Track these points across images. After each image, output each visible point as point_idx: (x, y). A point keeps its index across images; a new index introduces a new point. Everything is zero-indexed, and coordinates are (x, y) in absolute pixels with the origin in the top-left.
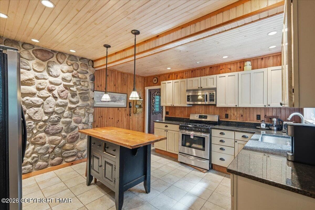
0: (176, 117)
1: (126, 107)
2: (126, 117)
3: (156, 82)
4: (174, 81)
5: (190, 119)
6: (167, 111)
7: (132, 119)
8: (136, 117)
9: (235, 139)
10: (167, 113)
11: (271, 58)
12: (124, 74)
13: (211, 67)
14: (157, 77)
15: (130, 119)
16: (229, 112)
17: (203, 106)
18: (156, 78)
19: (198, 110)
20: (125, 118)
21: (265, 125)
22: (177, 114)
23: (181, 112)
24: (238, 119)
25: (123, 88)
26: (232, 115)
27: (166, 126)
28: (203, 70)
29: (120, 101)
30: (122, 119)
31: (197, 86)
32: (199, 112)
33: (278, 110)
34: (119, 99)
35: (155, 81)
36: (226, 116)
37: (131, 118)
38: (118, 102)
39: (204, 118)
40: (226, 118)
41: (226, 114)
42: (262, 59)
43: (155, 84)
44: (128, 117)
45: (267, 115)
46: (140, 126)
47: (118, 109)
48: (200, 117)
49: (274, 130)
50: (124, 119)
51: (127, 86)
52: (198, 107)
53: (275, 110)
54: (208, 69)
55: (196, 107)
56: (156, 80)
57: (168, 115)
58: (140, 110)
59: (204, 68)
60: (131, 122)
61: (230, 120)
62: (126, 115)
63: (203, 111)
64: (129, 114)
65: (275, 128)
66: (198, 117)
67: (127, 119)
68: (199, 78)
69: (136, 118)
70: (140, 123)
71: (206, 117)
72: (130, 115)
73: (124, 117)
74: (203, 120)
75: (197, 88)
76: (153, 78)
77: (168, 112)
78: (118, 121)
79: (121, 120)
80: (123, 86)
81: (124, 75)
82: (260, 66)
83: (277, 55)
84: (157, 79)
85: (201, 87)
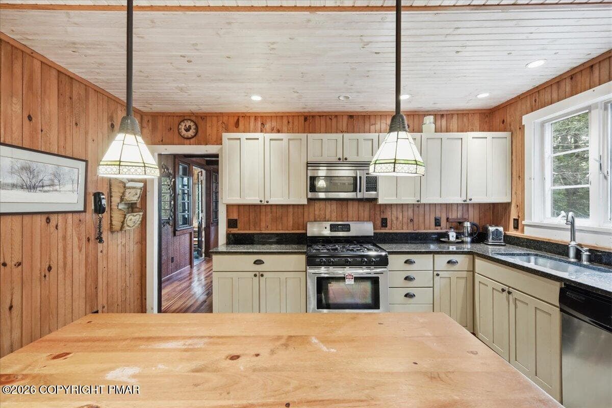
0: (263, 232)
1: (85, 211)
2: (84, 250)
3: (191, 133)
4: (269, 136)
5: (308, 235)
6: (231, 218)
7: (104, 252)
8: (119, 242)
9: (434, 271)
10: (232, 223)
11: (455, 117)
12: (71, 84)
13: (351, 116)
14: (193, 118)
15: (100, 254)
16: (388, 215)
17: (334, 202)
18: (192, 121)
19: (322, 212)
20: (80, 251)
21: (455, 235)
22: (263, 224)
23: (275, 220)
24: (405, 227)
25: (69, 138)
26: (394, 219)
27: (259, 262)
28: (334, 120)
29: (57, 187)
30: (65, 257)
31: (335, 155)
32: (325, 218)
33: (465, 208)
34: (52, 180)
35: (188, 130)
36: (382, 223)
37: (99, 250)
38: (48, 191)
39: (343, 231)
40: (382, 226)
41: (382, 219)
42: (442, 116)
43: (188, 138)
44: (91, 244)
45: (450, 217)
46: (132, 270)
47: (48, 220)
48: (333, 228)
49: (467, 243)
50: (76, 256)
51: (86, 133)
52: (322, 204)
53: (460, 208)
54: (345, 119)
55: (317, 205)
56: (193, 127)
57: (237, 228)
58: (133, 218)
59: (336, 116)
60: (101, 265)
61: (391, 231)
62: (84, 240)
63: (334, 215)
64: (92, 238)
65: (469, 239)
66: (328, 228)
67: (87, 257)
68: (339, 136)
69: (120, 246)
70: (132, 259)
71: (347, 228)
72: (100, 239)
73: (76, 250)
74: (341, 234)
75: (334, 159)
76: (177, 120)
77: (236, 220)
78: (50, 268)
79: (61, 263)
80: (68, 128)
81: (72, 88)
82: (440, 129)
83: (463, 114)
84: (196, 124)
85: (346, 159)
